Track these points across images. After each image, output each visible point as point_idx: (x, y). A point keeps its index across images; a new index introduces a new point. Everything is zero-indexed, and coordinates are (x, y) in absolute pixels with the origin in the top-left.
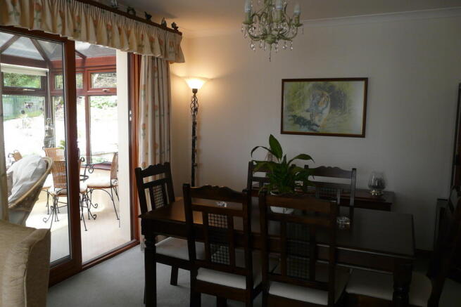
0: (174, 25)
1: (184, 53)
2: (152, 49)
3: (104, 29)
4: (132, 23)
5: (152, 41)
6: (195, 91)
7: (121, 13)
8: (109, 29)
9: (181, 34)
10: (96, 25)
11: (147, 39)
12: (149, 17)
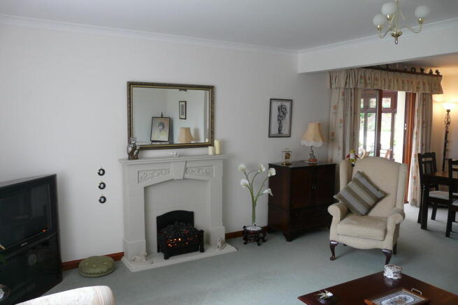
0: (437, 72)
1: (443, 87)
2: (424, 89)
3: (401, 82)
4: (414, 76)
5: (424, 84)
6: (448, 111)
7: (408, 72)
8: (403, 82)
9: (441, 76)
10: (397, 81)
11: (421, 83)
12: (422, 70)
